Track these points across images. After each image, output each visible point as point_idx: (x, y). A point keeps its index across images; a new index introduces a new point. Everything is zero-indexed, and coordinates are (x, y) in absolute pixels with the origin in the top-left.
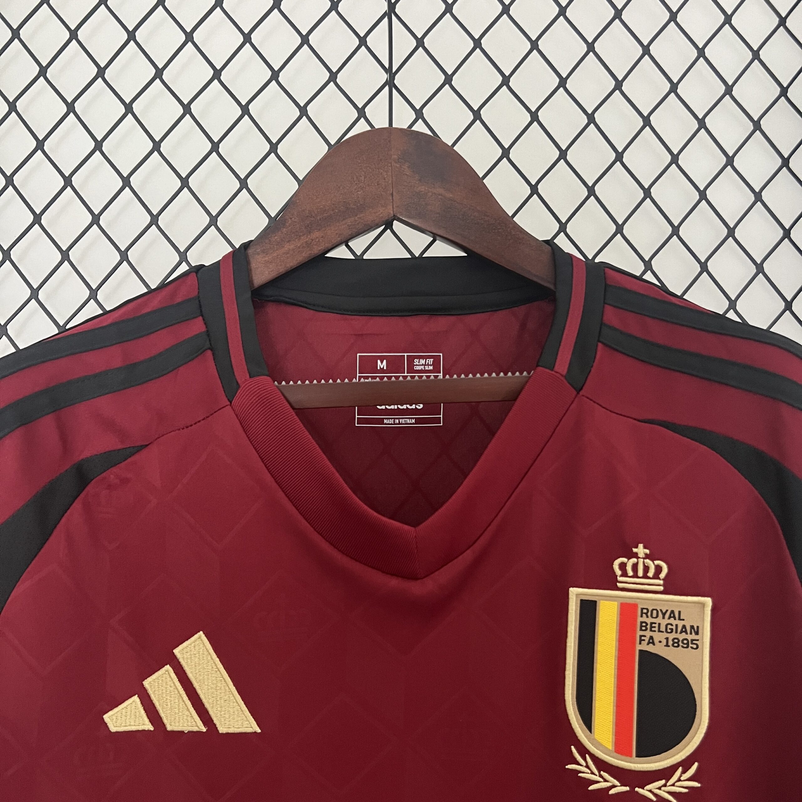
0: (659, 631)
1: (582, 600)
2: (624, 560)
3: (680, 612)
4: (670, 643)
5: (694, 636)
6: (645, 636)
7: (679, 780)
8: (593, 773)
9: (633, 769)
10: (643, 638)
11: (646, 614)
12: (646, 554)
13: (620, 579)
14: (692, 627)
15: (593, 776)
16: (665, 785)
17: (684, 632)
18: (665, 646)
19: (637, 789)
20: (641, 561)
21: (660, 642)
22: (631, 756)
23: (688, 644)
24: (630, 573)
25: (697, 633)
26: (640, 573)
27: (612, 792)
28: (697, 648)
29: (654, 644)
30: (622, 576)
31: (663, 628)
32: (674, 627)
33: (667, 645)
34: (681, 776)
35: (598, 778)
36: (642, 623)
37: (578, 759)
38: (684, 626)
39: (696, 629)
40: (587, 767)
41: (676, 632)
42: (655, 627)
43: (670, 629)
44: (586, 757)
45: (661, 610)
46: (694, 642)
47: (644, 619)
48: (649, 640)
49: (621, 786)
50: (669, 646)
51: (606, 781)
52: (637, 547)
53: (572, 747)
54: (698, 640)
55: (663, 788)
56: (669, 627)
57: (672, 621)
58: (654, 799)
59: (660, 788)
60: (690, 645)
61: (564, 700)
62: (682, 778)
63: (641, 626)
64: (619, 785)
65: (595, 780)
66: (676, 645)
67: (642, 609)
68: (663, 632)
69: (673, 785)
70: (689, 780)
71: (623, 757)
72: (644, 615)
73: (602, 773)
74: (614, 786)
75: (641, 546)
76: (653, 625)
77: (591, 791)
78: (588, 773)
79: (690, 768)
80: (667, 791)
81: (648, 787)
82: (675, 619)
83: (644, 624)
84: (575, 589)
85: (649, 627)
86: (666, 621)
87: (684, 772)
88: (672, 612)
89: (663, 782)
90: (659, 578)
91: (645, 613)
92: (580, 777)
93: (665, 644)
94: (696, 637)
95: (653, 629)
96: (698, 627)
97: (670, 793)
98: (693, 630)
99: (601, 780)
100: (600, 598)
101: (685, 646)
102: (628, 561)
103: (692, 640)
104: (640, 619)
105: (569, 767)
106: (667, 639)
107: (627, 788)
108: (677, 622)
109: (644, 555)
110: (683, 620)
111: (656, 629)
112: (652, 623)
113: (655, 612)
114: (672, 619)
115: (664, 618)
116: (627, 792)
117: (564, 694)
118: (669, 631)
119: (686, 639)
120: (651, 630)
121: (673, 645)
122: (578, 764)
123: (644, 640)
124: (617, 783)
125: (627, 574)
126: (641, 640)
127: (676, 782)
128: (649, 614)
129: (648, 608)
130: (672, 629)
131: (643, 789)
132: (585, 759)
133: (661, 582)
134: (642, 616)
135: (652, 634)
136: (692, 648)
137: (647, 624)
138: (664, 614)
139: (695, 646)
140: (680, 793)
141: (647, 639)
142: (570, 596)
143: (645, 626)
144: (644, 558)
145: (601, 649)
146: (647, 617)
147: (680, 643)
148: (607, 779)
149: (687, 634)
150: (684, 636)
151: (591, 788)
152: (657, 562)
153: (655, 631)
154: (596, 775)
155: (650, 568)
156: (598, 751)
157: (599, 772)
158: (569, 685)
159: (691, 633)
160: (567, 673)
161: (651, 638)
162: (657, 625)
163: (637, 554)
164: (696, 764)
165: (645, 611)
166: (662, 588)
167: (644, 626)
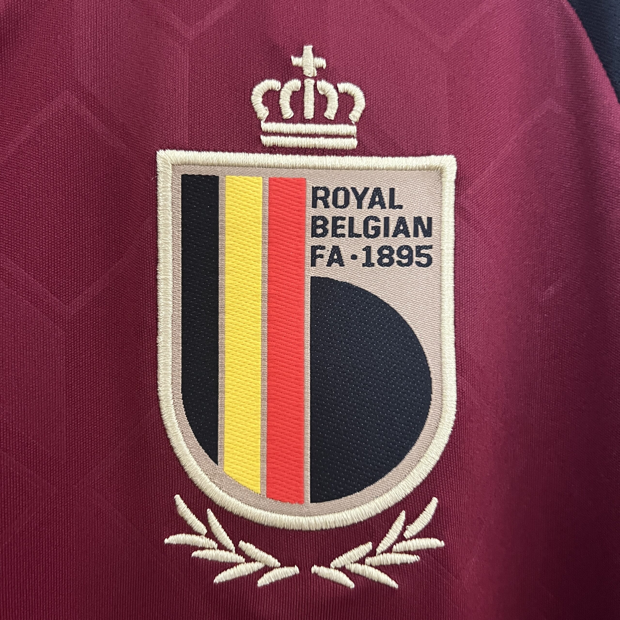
0: (352, 234)
1: (185, 177)
2: (274, 84)
3: (392, 191)
4: (375, 257)
5: (422, 240)
6: (323, 248)
7: (401, 538)
8: (221, 547)
9: (306, 527)
10: (319, 252)
11: (324, 199)
12: (319, 69)
13: (265, 126)
14: (418, 220)
15: (223, 553)
16: (372, 553)
17: (402, 231)
18: (364, 265)
19: (315, 569)
20: (309, 84)
21: (354, 257)
22: (301, 502)
23: (410, 257)
24: (288, 113)
25: (428, 233)
26: (309, 112)
27: (262, 582)
28: (430, 261)
29: (342, 265)
30: (269, 120)
31: (359, 228)
32: (381, 224)
33: (368, 263)
34: (404, 529)
35: (232, 557)
36: (315, 219)
37: (189, 522)
38: (402, 221)
39: (425, 223)
40: (210, 535)
41: (386, 234)
42: (342, 227)
43: (373, 228)
44: (206, 516)
45: (354, 189)
46: (423, 251)
47: (320, 210)
48: (331, 256)
49: (282, 566)
50: (373, 265)
51: (249, 559)
52: (300, 54)
53: (177, 497)
54: (431, 247)
55: (368, 560)
56: (372, 223)
57: (377, 210)
58: (351, 584)
59: (362, 561)
60: (415, 259)
61: (157, 400)
62: (407, 534)
63: (314, 227)
64: (278, 564)
65: (229, 560)
66: (386, 260)
67: (315, 190)
68: (359, 236)
69: (389, 550)
70: (420, 535)
71: (287, 506)
72: (320, 203)
73: (242, 544)
74: (267, 569)
75: (308, 49)
76: (339, 223)
77: (222, 584)
78: (214, 548)
79: (422, 510)
80: (377, 564)
81: (338, 562)
82: (383, 206)
83: (320, 222)
84: (168, 151)
85: (329, 227)
86: (366, 212)
87: (409, 521)
88: (378, 191)
89: (369, 546)
90: (349, 122)
91: (321, 198)
92: (197, 559)
93: (364, 262)
94: (426, 241)
95: (339, 231)
96: (430, 220)
97: (381, 568)
98: (419, 227)
99: (241, 559)
100: (227, 169)
101: (405, 261)
102: (282, 86)
103: (419, 248)
104: (310, 212)
105: (172, 540)
106: (368, 250)
107: (295, 570)
108: (388, 212)
109: (316, 72)
110: (401, 207)
111: (346, 231)
112: (335, 219)
113: (341, 194)
114: (377, 207)
115: (360, 206)
116: (295, 576)
117: (156, 386)
118: (372, 232)
119: (408, 247)
120: (335, 234)
121: (380, 262)
122: (190, 531)
123: (321, 256)
124: (273, 561)
125: (280, 113)
126: (314, 257)
127: (394, 544)
128: (330, 199)
129: (329, 187)
130: (377, 229)
131: (329, 567)
132: (204, 520)
133: (353, 129)
134: (314, 205)
135: (336, 241)
136: (419, 264)
137: (326, 221)
138: (360, 199)
139: (424, 260)
140: (404, 565)
141: (327, 254)
142: (160, 167)
143: (323, 227)
144: (315, 78)
145: (232, 282)
146: (326, 206)
147: (395, 257)
148: (253, 556)
149: (407, 235)
150: (401, 240)
151: (221, 578)
152: (343, 87)
153: (343, 235)
154: (231, 551)
155: (329, 100)
156: (233, 500)
157: (236, 544)
158: (165, 364)
159: (416, 234)
160: (161, 339)
161: (336, 250)
162: (346, 223)
163: (300, 69)
164: (435, 501)
165: (321, 193)
166: (353, 143)
167: (320, 227)
